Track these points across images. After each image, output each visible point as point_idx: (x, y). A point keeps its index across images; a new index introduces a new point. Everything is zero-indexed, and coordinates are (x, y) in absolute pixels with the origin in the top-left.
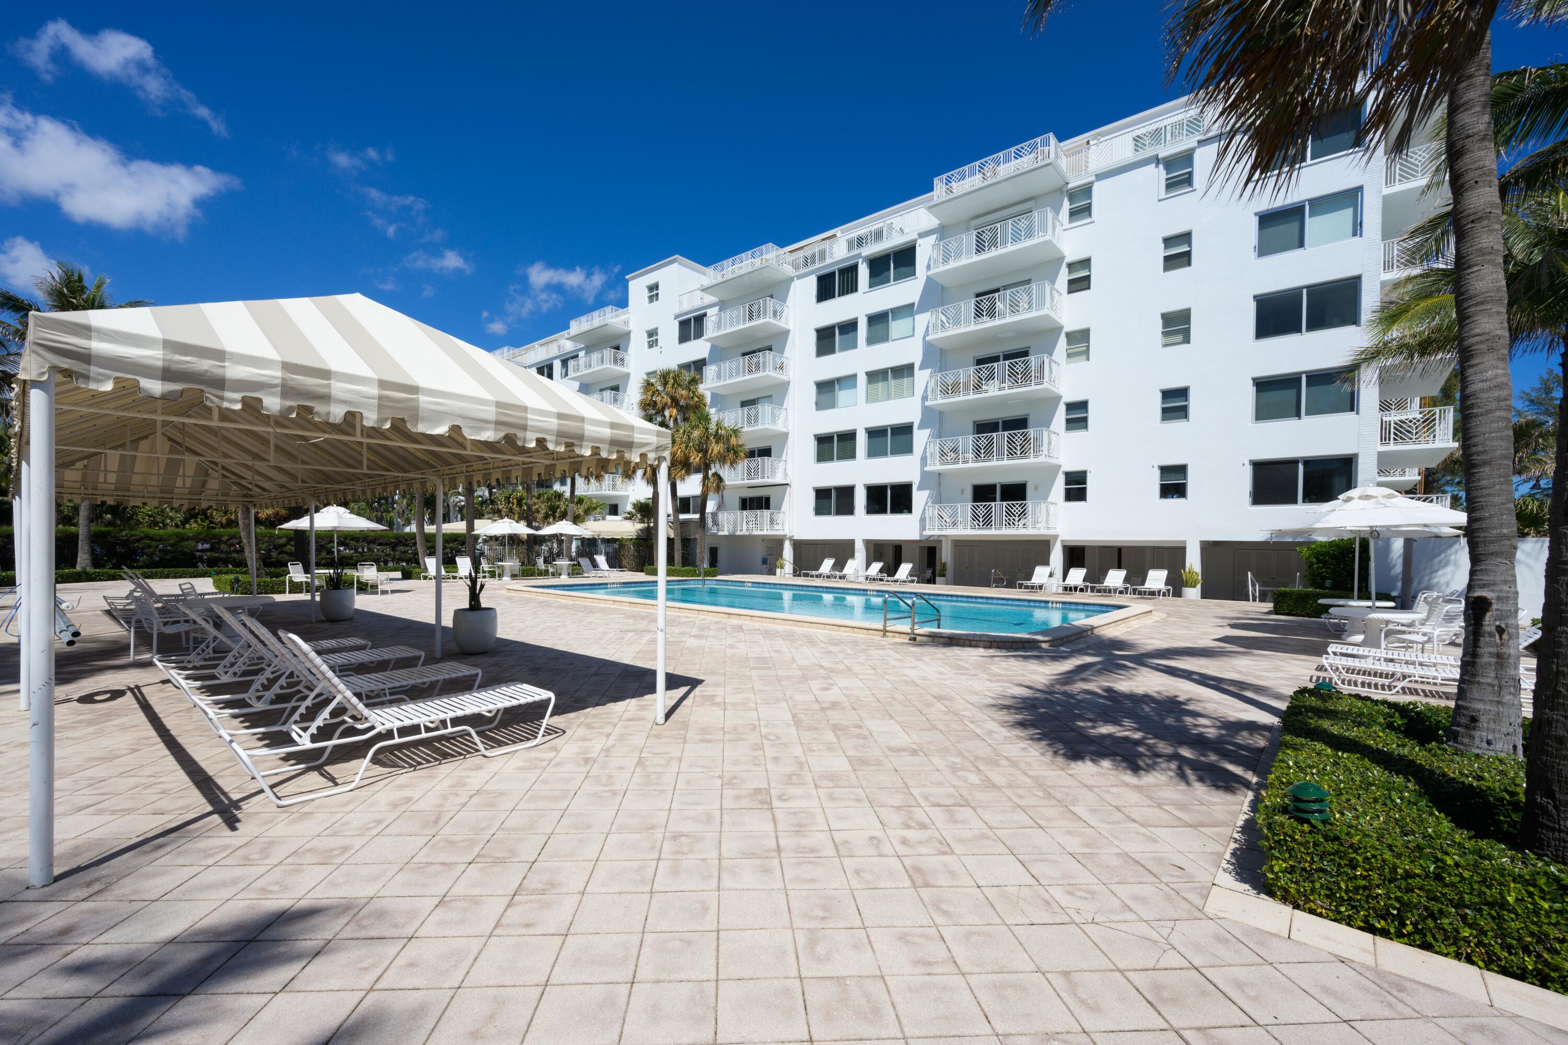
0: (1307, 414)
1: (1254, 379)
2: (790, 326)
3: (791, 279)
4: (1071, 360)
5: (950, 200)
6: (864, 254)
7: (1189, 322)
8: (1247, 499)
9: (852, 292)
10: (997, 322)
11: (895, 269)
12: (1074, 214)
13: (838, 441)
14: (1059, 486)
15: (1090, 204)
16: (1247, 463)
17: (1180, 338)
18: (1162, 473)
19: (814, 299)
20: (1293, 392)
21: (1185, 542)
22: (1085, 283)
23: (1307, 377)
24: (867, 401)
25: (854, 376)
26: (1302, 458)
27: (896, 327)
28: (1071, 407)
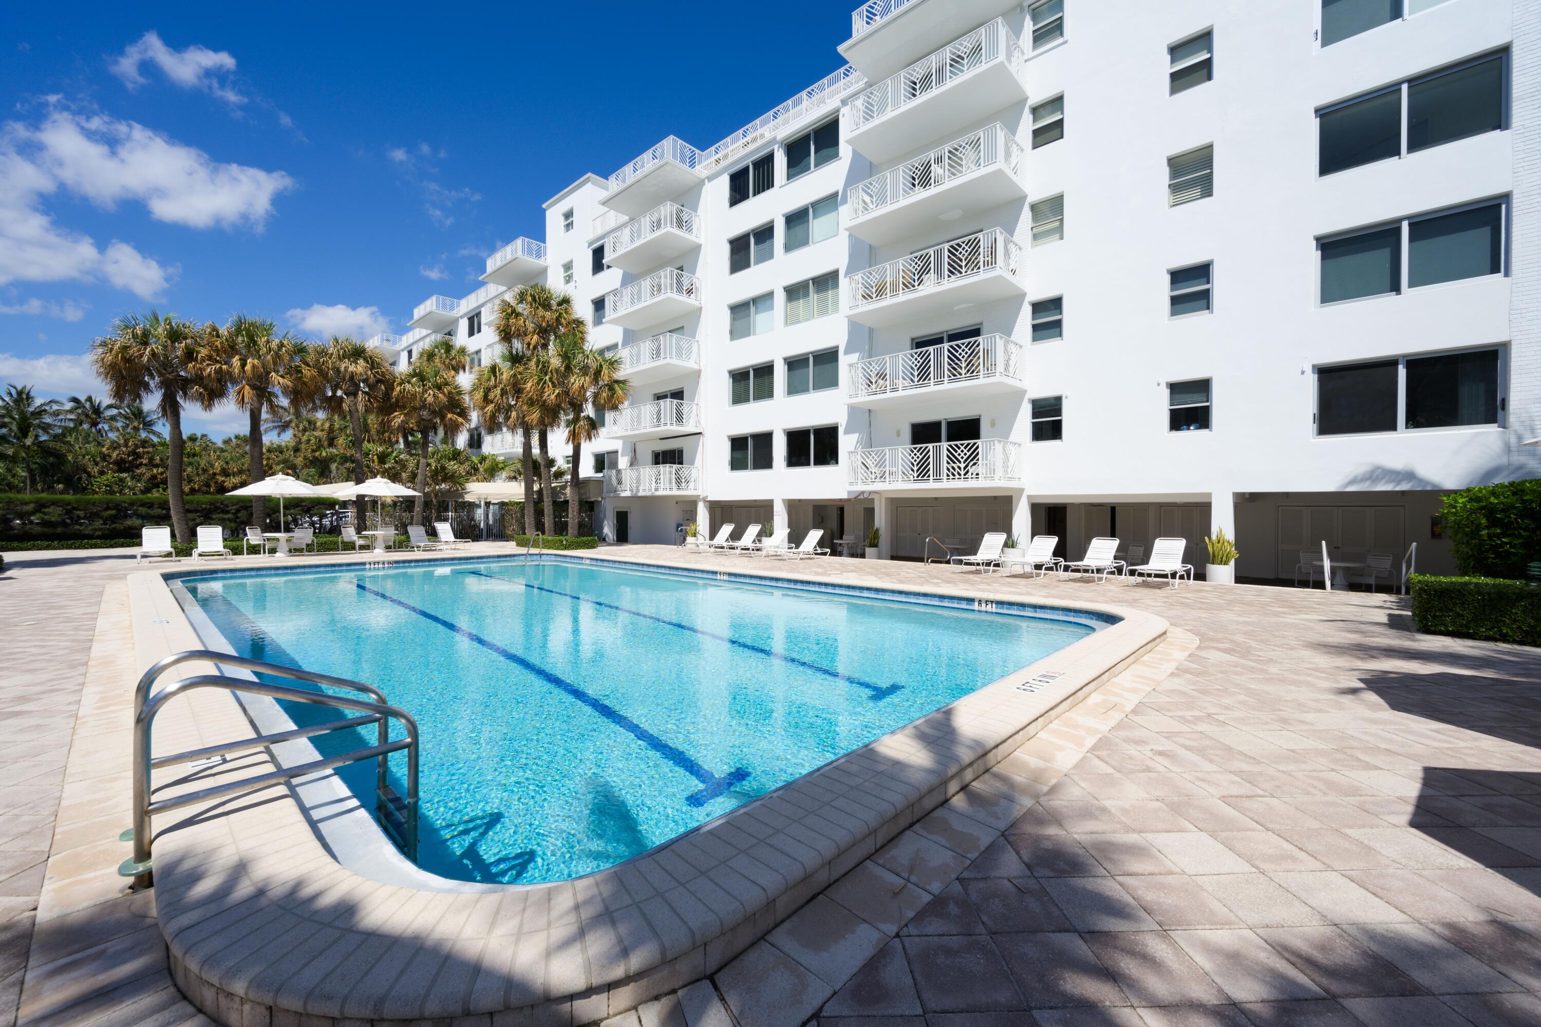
0: (1411, 285)
1: (1318, 239)
2: (701, 240)
3: (701, 183)
4: (1039, 242)
5: (871, 35)
6: (779, 138)
7: (1210, 166)
8: (1311, 427)
9: (768, 188)
10: (933, 191)
11: (816, 152)
12: (1040, 37)
13: (755, 376)
14: (1024, 420)
15: (1061, 18)
16: (1309, 370)
17: (1197, 191)
18: (1172, 393)
19: (727, 204)
20: (1384, 254)
21: (1210, 495)
22: (1056, 132)
23: (1411, 225)
24: (786, 324)
25: (770, 295)
26: (1404, 356)
27: (817, 225)
28: (1038, 307)
